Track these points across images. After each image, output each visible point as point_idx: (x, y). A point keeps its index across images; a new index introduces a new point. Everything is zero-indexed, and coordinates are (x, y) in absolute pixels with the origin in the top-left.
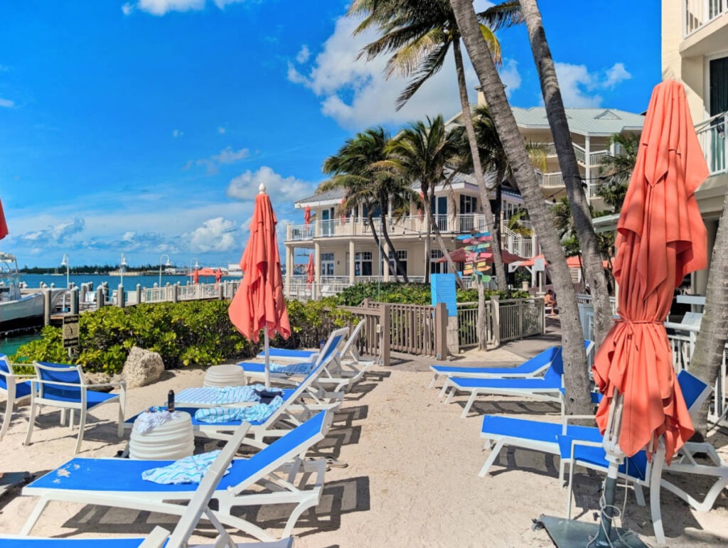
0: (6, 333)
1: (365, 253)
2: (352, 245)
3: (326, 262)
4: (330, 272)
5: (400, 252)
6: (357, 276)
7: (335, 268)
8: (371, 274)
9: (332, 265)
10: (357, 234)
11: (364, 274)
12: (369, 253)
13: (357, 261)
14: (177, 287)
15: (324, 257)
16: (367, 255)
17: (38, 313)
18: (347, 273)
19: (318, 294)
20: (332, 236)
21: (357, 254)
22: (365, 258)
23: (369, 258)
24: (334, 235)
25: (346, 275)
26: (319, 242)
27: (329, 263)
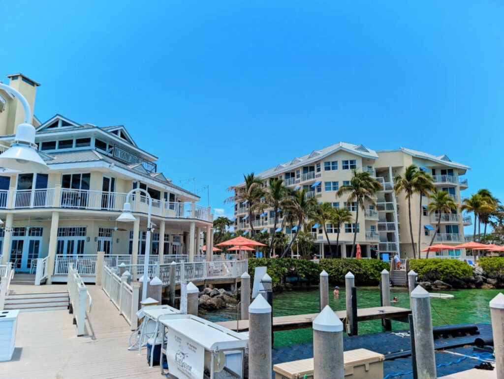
27: (105, 240)
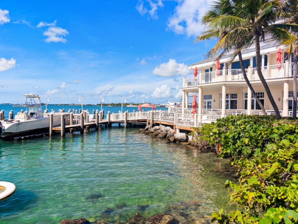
0: (23, 138)
1: (233, 95)
2: (224, 88)
3: (207, 101)
4: (209, 107)
5: (259, 93)
6: (227, 110)
7: (213, 104)
8: (236, 108)
9: (211, 102)
10: (228, 80)
11: (231, 108)
12: (235, 95)
13: (227, 99)
14: (126, 113)
15: (205, 97)
16: (234, 96)
17: (45, 126)
18: (221, 107)
19: (199, 121)
20: (210, 83)
21: (227, 95)
22: (233, 98)
23: (235, 98)
24: (211, 82)
25: (220, 109)
26: (201, 87)
27: (208, 101)
